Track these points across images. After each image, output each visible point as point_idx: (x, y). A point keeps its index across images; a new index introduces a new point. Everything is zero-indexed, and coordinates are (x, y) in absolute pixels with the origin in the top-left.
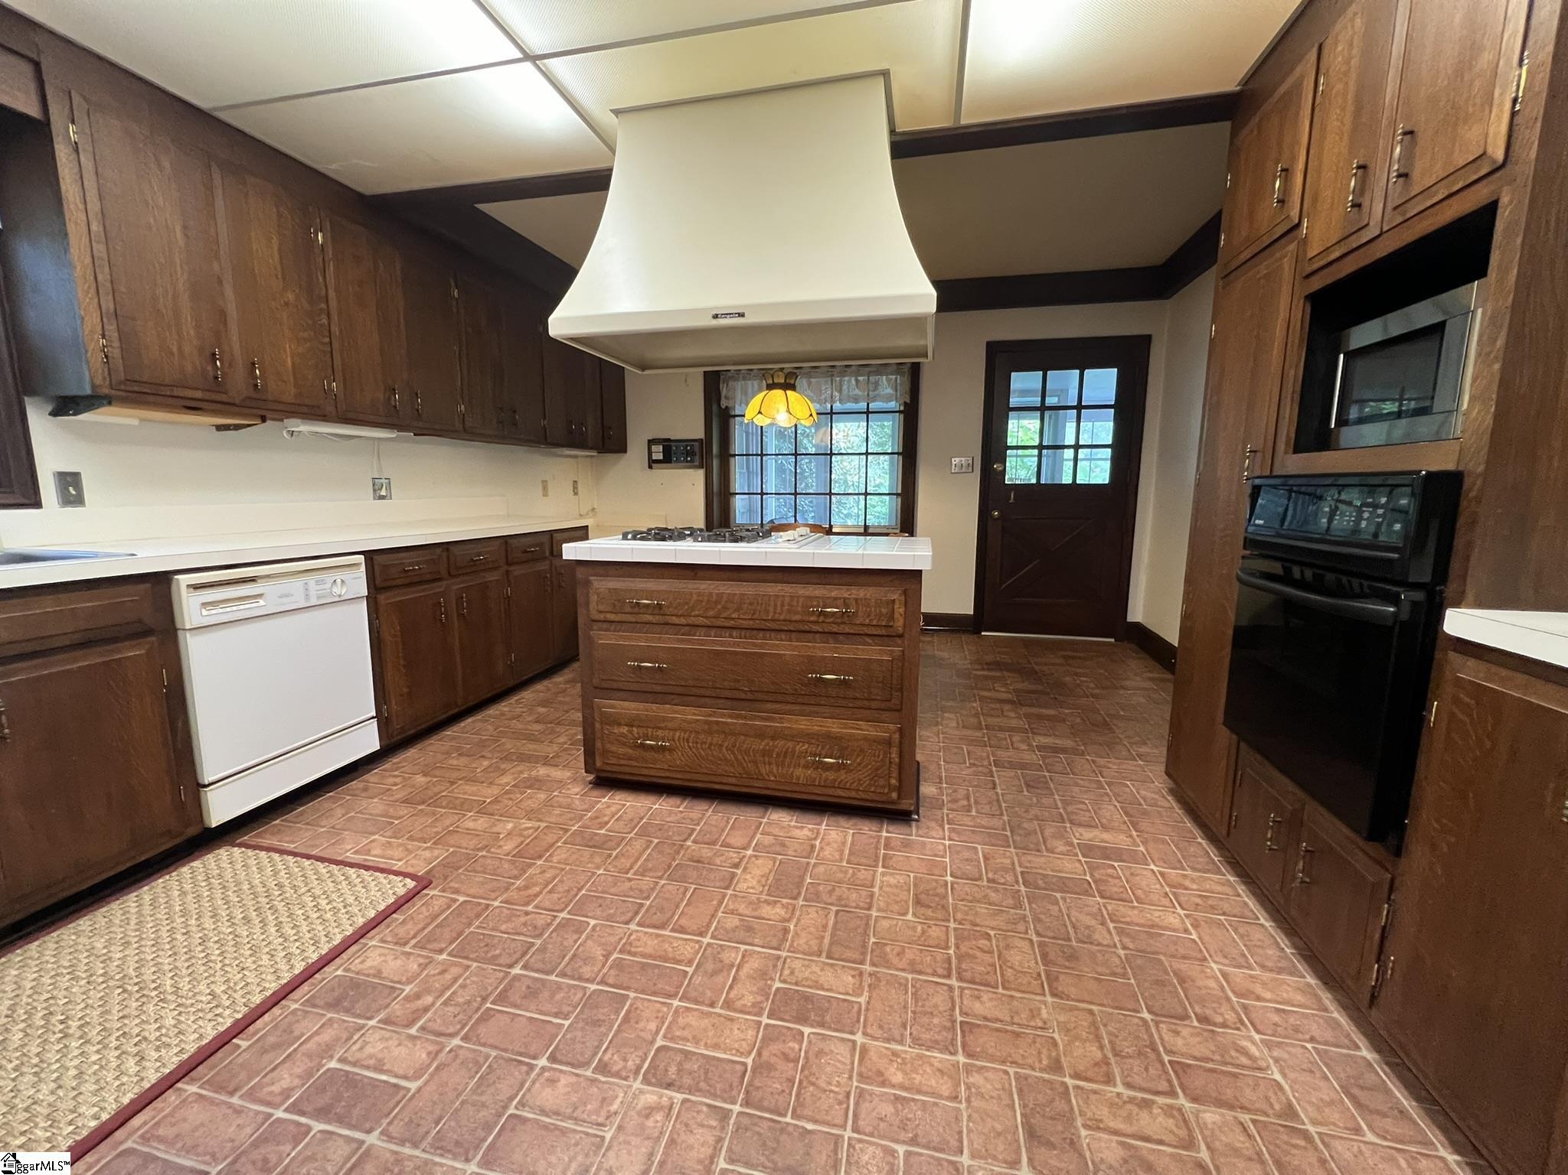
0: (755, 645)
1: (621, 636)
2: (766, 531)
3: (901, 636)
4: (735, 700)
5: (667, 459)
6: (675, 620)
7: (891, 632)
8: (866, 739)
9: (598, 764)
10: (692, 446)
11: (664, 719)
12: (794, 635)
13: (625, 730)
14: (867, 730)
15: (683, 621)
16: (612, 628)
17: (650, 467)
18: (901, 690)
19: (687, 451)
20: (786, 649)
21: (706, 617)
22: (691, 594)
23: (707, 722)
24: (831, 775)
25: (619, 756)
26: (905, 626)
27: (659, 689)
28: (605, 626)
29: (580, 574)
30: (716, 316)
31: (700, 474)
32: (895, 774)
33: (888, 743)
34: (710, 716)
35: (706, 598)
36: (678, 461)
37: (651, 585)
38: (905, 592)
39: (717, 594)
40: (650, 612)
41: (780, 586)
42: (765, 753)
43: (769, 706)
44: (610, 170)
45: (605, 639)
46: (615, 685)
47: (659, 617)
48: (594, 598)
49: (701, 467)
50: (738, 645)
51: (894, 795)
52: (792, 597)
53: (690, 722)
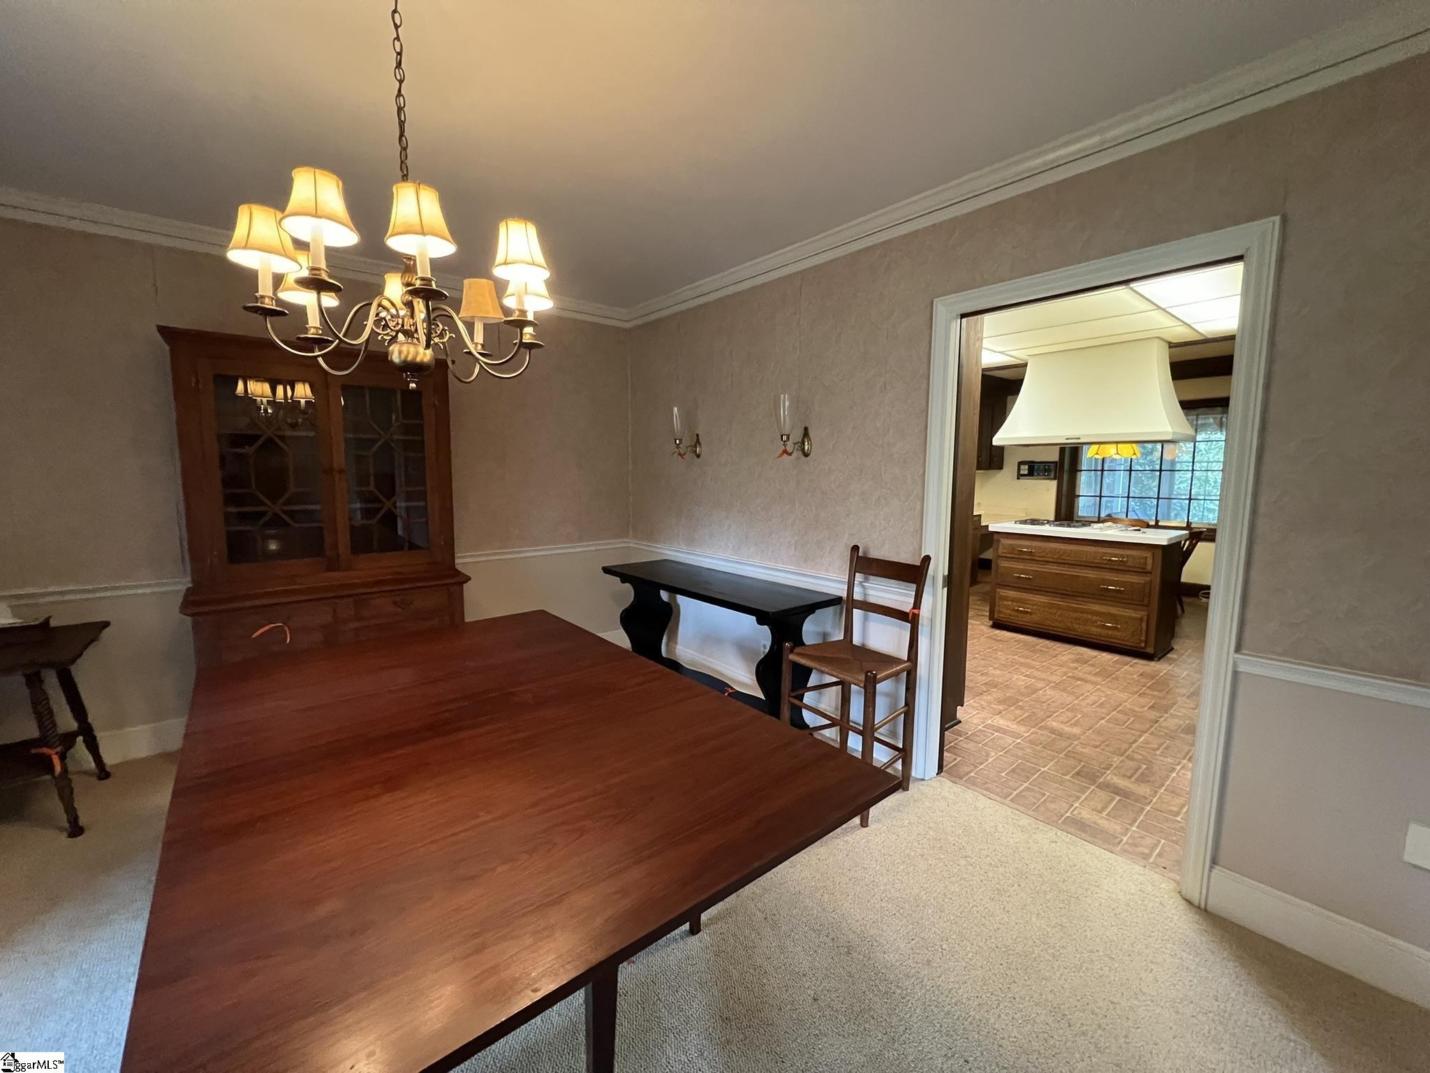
0: (1075, 572)
1: (1012, 564)
2: (1086, 523)
3: (1150, 573)
4: (1064, 595)
5: (1031, 473)
6: (1038, 558)
7: (1145, 570)
8: (1129, 617)
9: (996, 617)
10: (1049, 466)
11: (1029, 600)
12: (1095, 568)
13: (1010, 603)
14: (1130, 613)
15: (1041, 559)
16: (1008, 560)
17: (1018, 478)
18: (1149, 597)
19: (1045, 469)
20: (1092, 574)
21: (1053, 558)
22: (1045, 548)
23: (1048, 603)
24: (1110, 632)
25: (1005, 613)
26: (1152, 568)
27: (1028, 587)
28: (1005, 559)
30: (1067, 439)
31: (1054, 483)
32: (1144, 635)
33: (1141, 620)
34: (1051, 600)
35: (1052, 550)
36: (1038, 475)
37: (1028, 543)
38: (1153, 554)
40: (1026, 554)
41: (1089, 547)
42: (1077, 619)
43: (1080, 599)
44: (1022, 381)
45: (1004, 564)
46: (1008, 584)
47: (1030, 557)
48: (1001, 548)
49: (1055, 479)
50: (1067, 571)
51: (1143, 645)
53: (1041, 602)
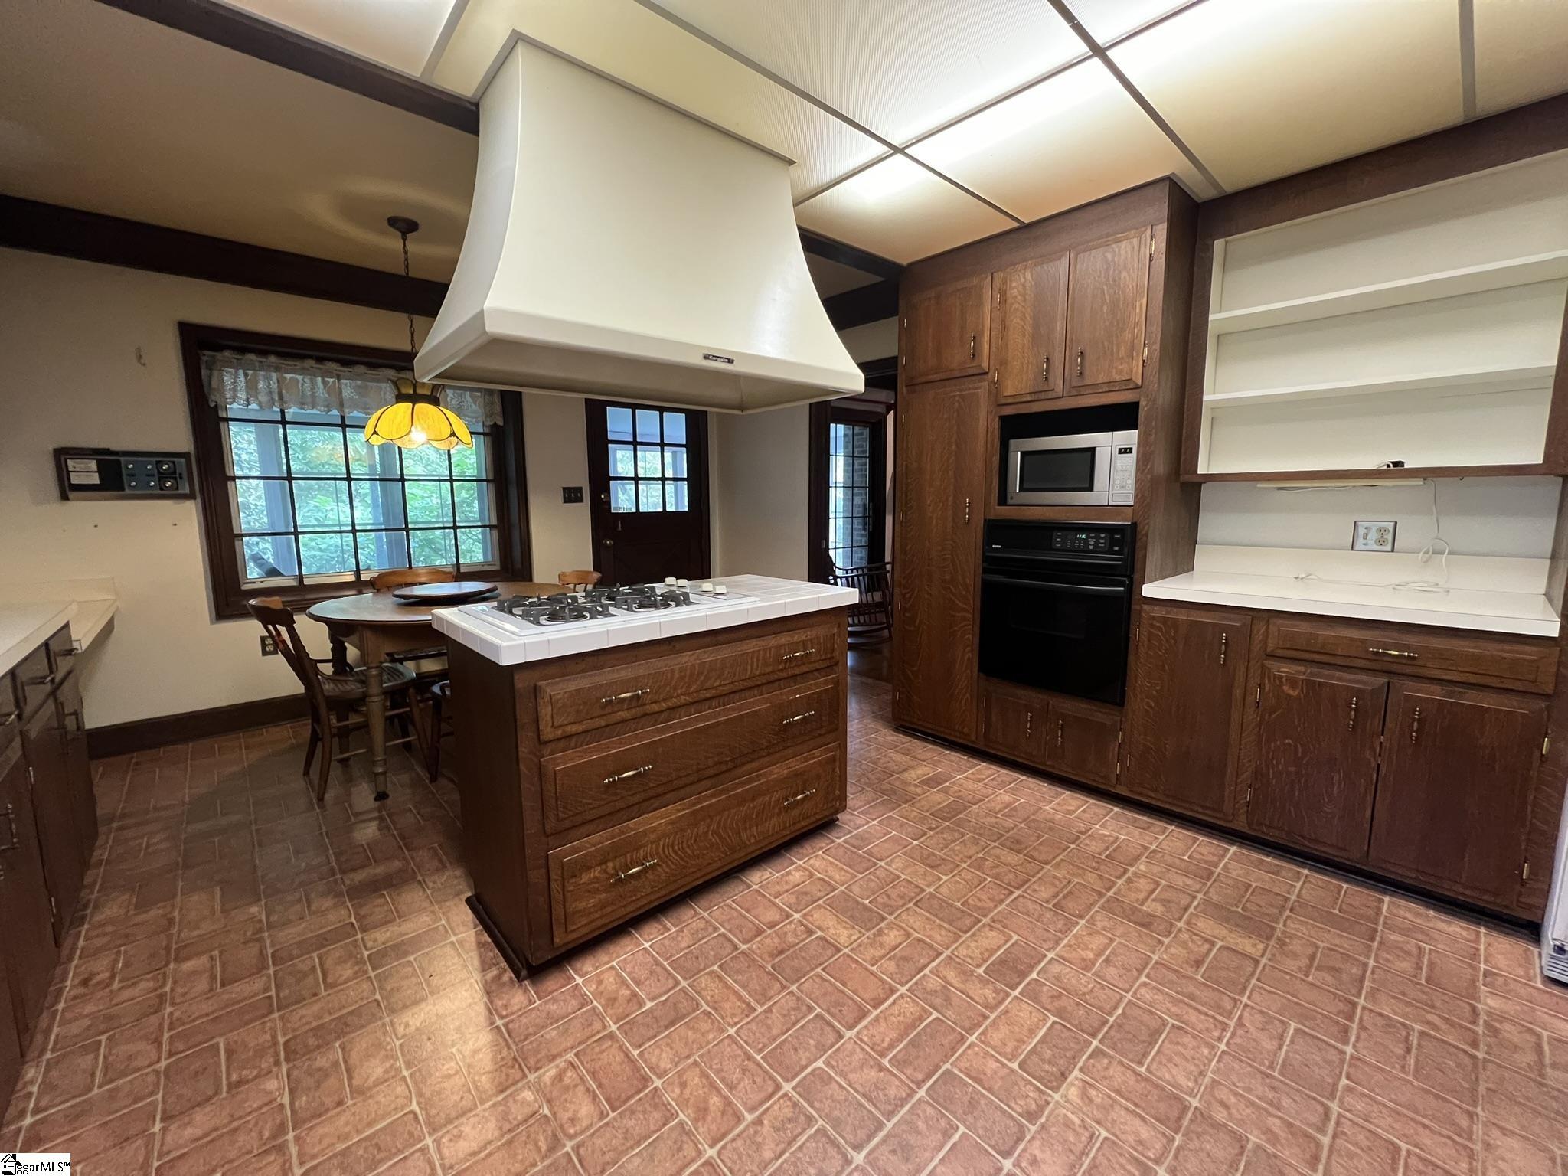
0: (734, 709)
1: (586, 751)
3: (837, 663)
6: (654, 708)
7: (832, 662)
8: (820, 764)
11: (643, 834)
12: (764, 688)
13: (596, 872)
14: (820, 756)
15: (664, 706)
16: (573, 744)
18: (838, 711)
20: (760, 703)
21: (689, 694)
22: (673, 671)
23: (692, 814)
24: (799, 811)
26: (839, 654)
27: (635, 799)
28: (563, 744)
29: (521, 682)
30: (706, 357)
32: (838, 785)
33: (834, 760)
34: (694, 804)
35: (688, 672)
37: (625, 673)
39: (700, 664)
40: (625, 706)
41: (753, 642)
45: (563, 761)
46: (579, 820)
47: (639, 710)
48: (546, 711)
50: (719, 714)
51: (838, 804)
52: (765, 651)
